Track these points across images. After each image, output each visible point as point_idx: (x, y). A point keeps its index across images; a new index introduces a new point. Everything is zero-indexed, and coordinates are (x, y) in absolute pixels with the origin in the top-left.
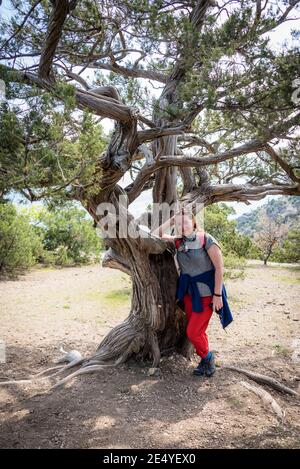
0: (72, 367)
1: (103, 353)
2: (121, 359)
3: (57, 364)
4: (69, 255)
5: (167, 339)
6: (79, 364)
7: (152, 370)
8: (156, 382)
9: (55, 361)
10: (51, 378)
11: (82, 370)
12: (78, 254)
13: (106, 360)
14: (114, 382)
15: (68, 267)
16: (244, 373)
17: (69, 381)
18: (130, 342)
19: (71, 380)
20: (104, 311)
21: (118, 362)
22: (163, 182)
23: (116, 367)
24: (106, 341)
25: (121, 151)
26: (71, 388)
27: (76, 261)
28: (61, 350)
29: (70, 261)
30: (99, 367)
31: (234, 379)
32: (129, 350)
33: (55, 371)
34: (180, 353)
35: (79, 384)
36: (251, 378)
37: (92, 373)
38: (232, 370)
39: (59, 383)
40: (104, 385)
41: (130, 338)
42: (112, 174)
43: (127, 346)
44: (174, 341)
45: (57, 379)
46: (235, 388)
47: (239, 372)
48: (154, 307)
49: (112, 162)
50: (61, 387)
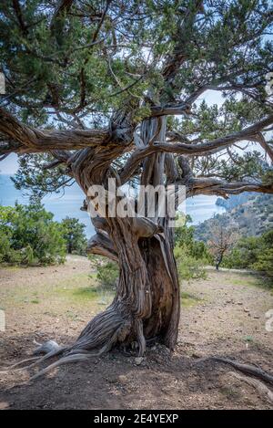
0: (51, 357)
1: (86, 341)
2: (104, 348)
3: (32, 356)
4: (35, 255)
5: (149, 329)
6: (60, 354)
7: (139, 360)
8: (143, 372)
9: (28, 353)
10: (28, 370)
11: (64, 359)
12: (44, 255)
13: (89, 349)
14: (100, 372)
15: (33, 266)
16: (231, 364)
17: (50, 371)
18: (115, 329)
19: (53, 370)
20: (74, 306)
21: (102, 351)
22: (151, 170)
23: (100, 356)
24: (89, 328)
25: (124, 125)
26: (54, 378)
27: (41, 261)
28: (35, 342)
29: (36, 261)
30: (83, 357)
31: (222, 369)
32: (114, 338)
33: (30, 362)
34: (162, 343)
35: (62, 375)
36: (237, 369)
37: (76, 362)
38: (217, 360)
39: (39, 373)
40: (90, 375)
41: (115, 326)
42: (112, 148)
43: (112, 334)
44: (156, 331)
45: (36, 369)
46: (224, 378)
47: (226, 363)
48: (141, 293)
49: (114, 135)
50: (42, 377)
